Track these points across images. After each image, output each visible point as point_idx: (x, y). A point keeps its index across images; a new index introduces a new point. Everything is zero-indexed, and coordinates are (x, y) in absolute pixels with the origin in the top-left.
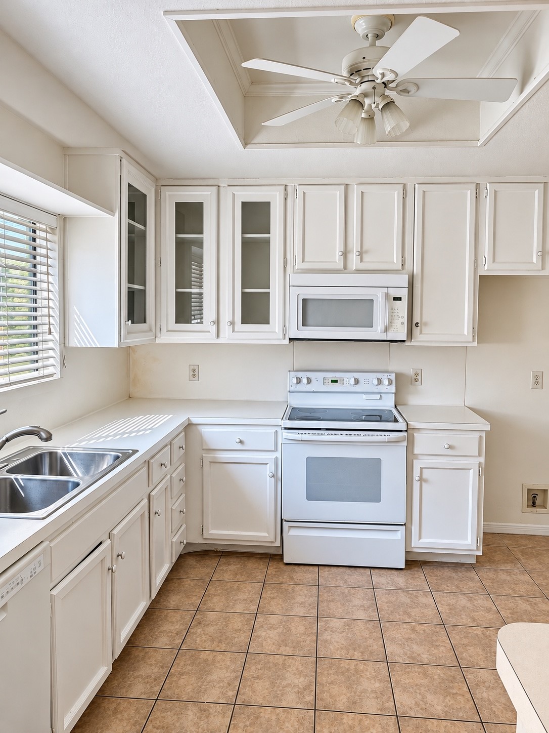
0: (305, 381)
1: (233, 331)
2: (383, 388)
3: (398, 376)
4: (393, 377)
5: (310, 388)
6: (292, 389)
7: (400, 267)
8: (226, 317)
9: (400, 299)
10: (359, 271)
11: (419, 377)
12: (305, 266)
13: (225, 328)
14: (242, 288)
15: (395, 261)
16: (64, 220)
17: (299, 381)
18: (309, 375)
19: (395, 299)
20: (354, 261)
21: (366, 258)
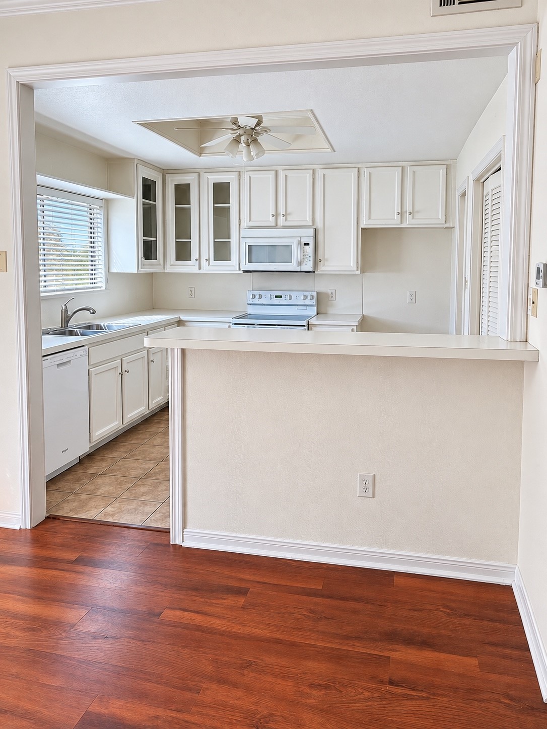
0: (257, 297)
1: (209, 264)
2: (308, 302)
3: (318, 293)
4: (314, 294)
5: (260, 302)
6: (250, 302)
7: (311, 224)
8: (204, 256)
9: (308, 244)
10: (284, 227)
11: (334, 295)
12: (252, 224)
13: (204, 263)
14: (214, 239)
15: (308, 220)
16: (107, 201)
17: (254, 296)
18: (261, 293)
19: (305, 244)
20: (281, 221)
21: (289, 218)
